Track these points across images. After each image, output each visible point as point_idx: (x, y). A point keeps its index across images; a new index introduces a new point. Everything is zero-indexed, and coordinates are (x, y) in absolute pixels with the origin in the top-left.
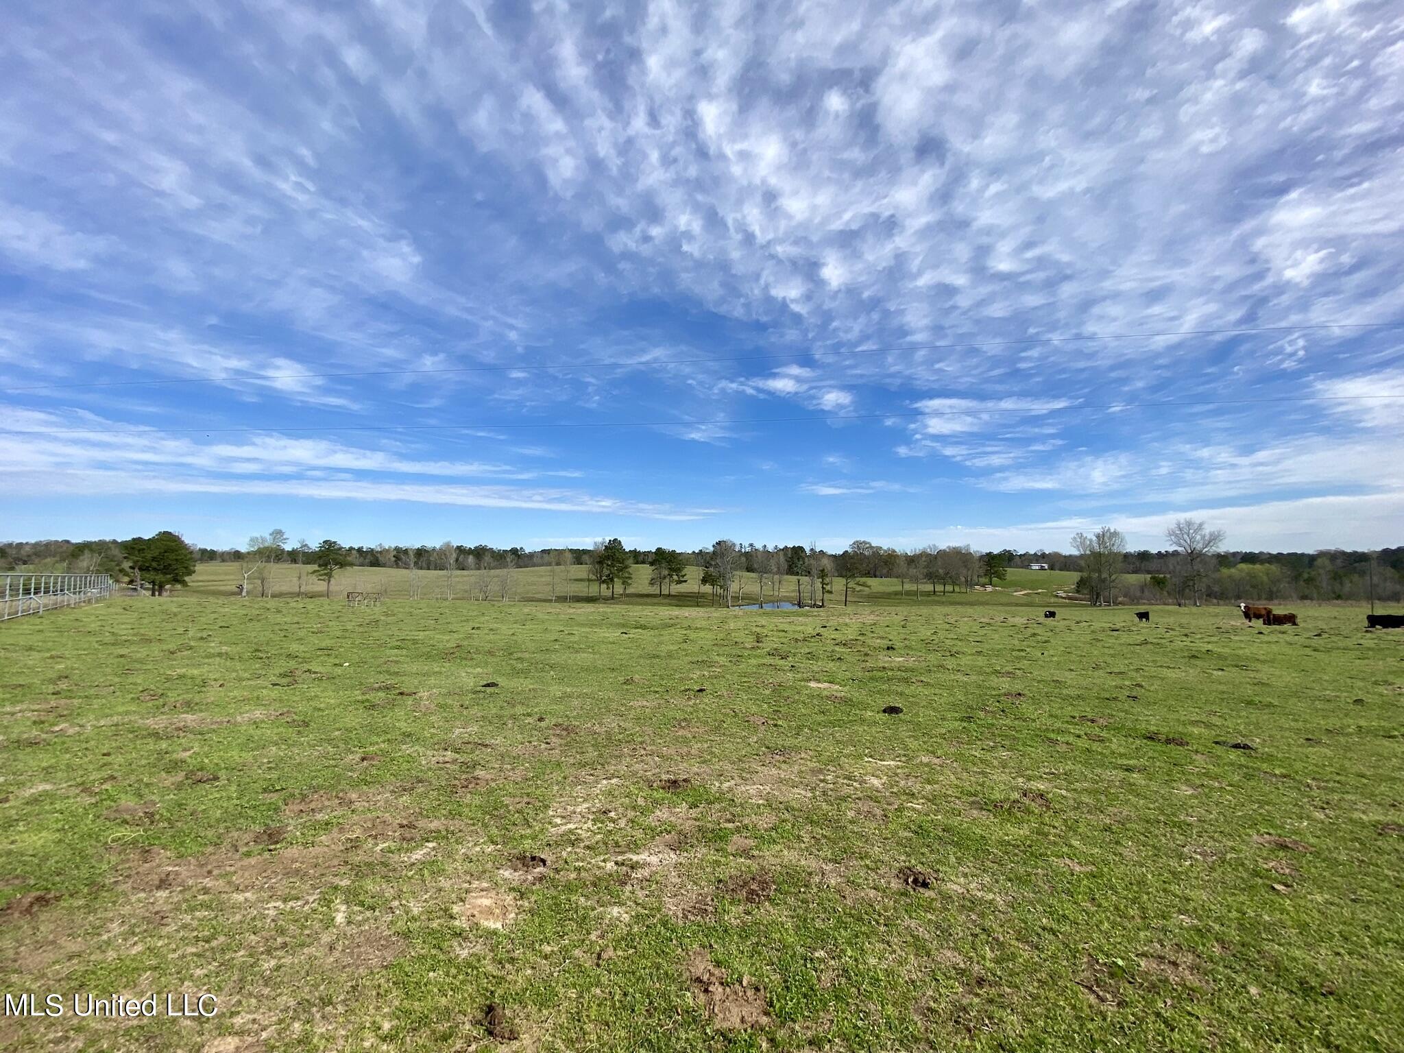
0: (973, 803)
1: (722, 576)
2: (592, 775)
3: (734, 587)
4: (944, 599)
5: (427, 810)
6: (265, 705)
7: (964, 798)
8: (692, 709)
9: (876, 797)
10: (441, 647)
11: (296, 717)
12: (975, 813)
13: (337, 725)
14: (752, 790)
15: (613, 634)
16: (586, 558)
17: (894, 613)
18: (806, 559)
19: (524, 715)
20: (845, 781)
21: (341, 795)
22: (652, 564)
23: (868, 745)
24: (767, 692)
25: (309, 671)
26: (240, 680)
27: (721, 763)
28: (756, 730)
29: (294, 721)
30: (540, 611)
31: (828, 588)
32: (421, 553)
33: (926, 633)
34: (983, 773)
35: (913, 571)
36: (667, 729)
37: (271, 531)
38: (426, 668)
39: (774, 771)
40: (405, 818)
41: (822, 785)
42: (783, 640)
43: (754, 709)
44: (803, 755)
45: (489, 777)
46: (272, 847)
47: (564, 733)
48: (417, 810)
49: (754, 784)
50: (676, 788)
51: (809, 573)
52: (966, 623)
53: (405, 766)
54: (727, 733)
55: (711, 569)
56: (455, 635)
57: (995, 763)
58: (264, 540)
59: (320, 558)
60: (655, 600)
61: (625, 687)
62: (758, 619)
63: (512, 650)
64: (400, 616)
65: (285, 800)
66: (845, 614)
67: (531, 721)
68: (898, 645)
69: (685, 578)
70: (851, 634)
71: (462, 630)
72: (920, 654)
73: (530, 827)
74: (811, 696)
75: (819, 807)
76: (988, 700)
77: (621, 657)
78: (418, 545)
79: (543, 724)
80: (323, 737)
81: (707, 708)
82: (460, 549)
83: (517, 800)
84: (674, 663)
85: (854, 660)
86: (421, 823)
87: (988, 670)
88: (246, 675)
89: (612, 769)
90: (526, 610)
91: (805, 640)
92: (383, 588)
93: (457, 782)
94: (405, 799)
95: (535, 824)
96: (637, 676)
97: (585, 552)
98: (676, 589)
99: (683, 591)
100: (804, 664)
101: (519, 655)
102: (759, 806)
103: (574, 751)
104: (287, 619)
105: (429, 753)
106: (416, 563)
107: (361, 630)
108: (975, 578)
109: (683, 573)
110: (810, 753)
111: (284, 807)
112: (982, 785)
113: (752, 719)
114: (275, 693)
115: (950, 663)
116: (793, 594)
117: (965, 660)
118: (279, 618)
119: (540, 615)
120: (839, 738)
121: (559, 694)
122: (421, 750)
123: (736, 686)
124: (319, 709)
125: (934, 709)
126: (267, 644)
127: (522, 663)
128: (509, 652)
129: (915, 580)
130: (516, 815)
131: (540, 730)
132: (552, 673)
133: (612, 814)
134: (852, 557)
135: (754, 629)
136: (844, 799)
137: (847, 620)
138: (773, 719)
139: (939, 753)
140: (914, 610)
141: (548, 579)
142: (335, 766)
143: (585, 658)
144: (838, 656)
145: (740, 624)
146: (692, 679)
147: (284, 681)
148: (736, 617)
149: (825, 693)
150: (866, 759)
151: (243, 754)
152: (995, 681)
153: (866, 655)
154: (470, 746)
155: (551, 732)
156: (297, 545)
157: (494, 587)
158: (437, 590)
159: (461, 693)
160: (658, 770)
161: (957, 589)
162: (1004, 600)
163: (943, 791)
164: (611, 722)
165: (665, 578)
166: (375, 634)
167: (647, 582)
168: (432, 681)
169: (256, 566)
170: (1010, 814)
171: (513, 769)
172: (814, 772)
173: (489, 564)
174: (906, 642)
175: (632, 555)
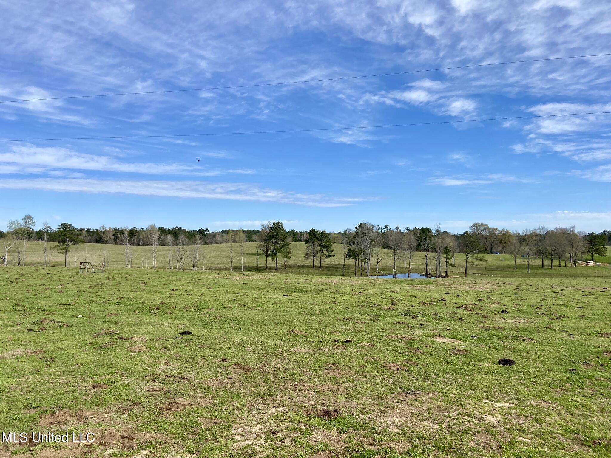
0: (575, 439)
1: (363, 251)
2: (264, 403)
3: (372, 261)
4: (551, 272)
5: (141, 426)
6: (23, 345)
7: (568, 435)
8: (340, 356)
9: (492, 432)
10: (149, 304)
11: (45, 355)
12: (577, 447)
13: (75, 361)
14: (389, 421)
15: (279, 296)
16: (255, 237)
17: (507, 283)
18: (433, 239)
19: (211, 356)
20: (466, 418)
21: (79, 412)
22: (307, 242)
23: (485, 389)
24: (400, 344)
25: (53, 320)
26: (6, 326)
27: (364, 399)
28: (392, 374)
29: (44, 357)
30: (222, 278)
31: (451, 262)
32: (133, 233)
33: (536, 299)
34: (584, 416)
35: (524, 249)
36: (321, 370)
37: (23, 216)
38: (139, 319)
39: (407, 407)
40: (126, 431)
41: (447, 420)
42: (413, 304)
43: (390, 358)
44: (431, 395)
45: (186, 402)
46: (32, 448)
47: (242, 371)
48: (134, 426)
49: (391, 416)
50: (329, 416)
51: (434, 250)
52: (570, 291)
53: (124, 392)
54: (369, 375)
55: (354, 246)
56: (159, 295)
57: (595, 407)
58: (18, 223)
59: (60, 236)
60: (310, 270)
61: (288, 337)
62: (392, 286)
63: (202, 307)
64: (119, 280)
65: (40, 415)
66: (465, 284)
67: (217, 361)
68: (510, 309)
69: (333, 253)
70: (470, 299)
71: (165, 291)
72: (530, 317)
73: (217, 441)
74: (437, 349)
75: (444, 438)
76: (589, 356)
77: (285, 314)
78: (130, 227)
79: (226, 364)
80: (65, 369)
81: (352, 355)
82: (162, 230)
83: (208, 420)
84: (326, 320)
85: (473, 320)
86: (138, 436)
87: (589, 331)
88: (10, 323)
89: (278, 399)
90: (211, 277)
91: (431, 304)
92: (106, 260)
93: (162, 406)
94: (125, 418)
95: (221, 439)
96: (297, 329)
97: (254, 232)
98: (326, 261)
99: (331, 263)
100: (431, 323)
101: (207, 311)
102: (395, 434)
103: (249, 384)
104: (38, 282)
105: (142, 383)
106: (129, 240)
107: (91, 290)
108: (579, 255)
109: (332, 249)
110: (437, 394)
111: (39, 420)
112: (583, 425)
113: (388, 365)
114: (30, 336)
115: (556, 325)
116: (421, 267)
117: (569, 323)
118: (31, 281)
119: (222, 281)
120: (461, 383)
121: (237, 341)
122: (136, 381)
123: (375, 339)
124: (62, 349)
125: (543, 363)
126: (24, 300)
127: (209, 316)
128: (199, 308)
129: (526, 255)
130: (207, 432)
131: (224, 368)
132: (232, 325)
133: (280, 435)
134: (471, 237)
135: (389, 294)
136: (465, 432)
137: (467, 288)
138: (406, 366)
139: (546, 398)
140: (525, 280)
141: (227, 253)
142: (74, 391)
143: (256, 314)
144: (459, 317)
145: (378, 290)
146: (340, 332)
147: (36, 328)
148: (374, 284)
149: (449, 347)
150: (484, 401)
151: (10, 381)
152: (595, 341)
153: (484, 317)
154: (172, 379)
155: (232, 370)
156: (42, 227)
157: (187, 259)
158: (145, 261)
159: (165, 339)
160: (314, 402)
161: (563, 263)
162: (604, 273)
163: (550, 428)
164: (278, 364)
165: (317, 253)
166: (100, 293)
167: (303, 256)
168: (143, 329)
169: (14, 242)
170: (607, 450)
171: (204, 397)
172: (440, 409)
173: (183, 241)
174: (518, 307)
175: (292, 235)
